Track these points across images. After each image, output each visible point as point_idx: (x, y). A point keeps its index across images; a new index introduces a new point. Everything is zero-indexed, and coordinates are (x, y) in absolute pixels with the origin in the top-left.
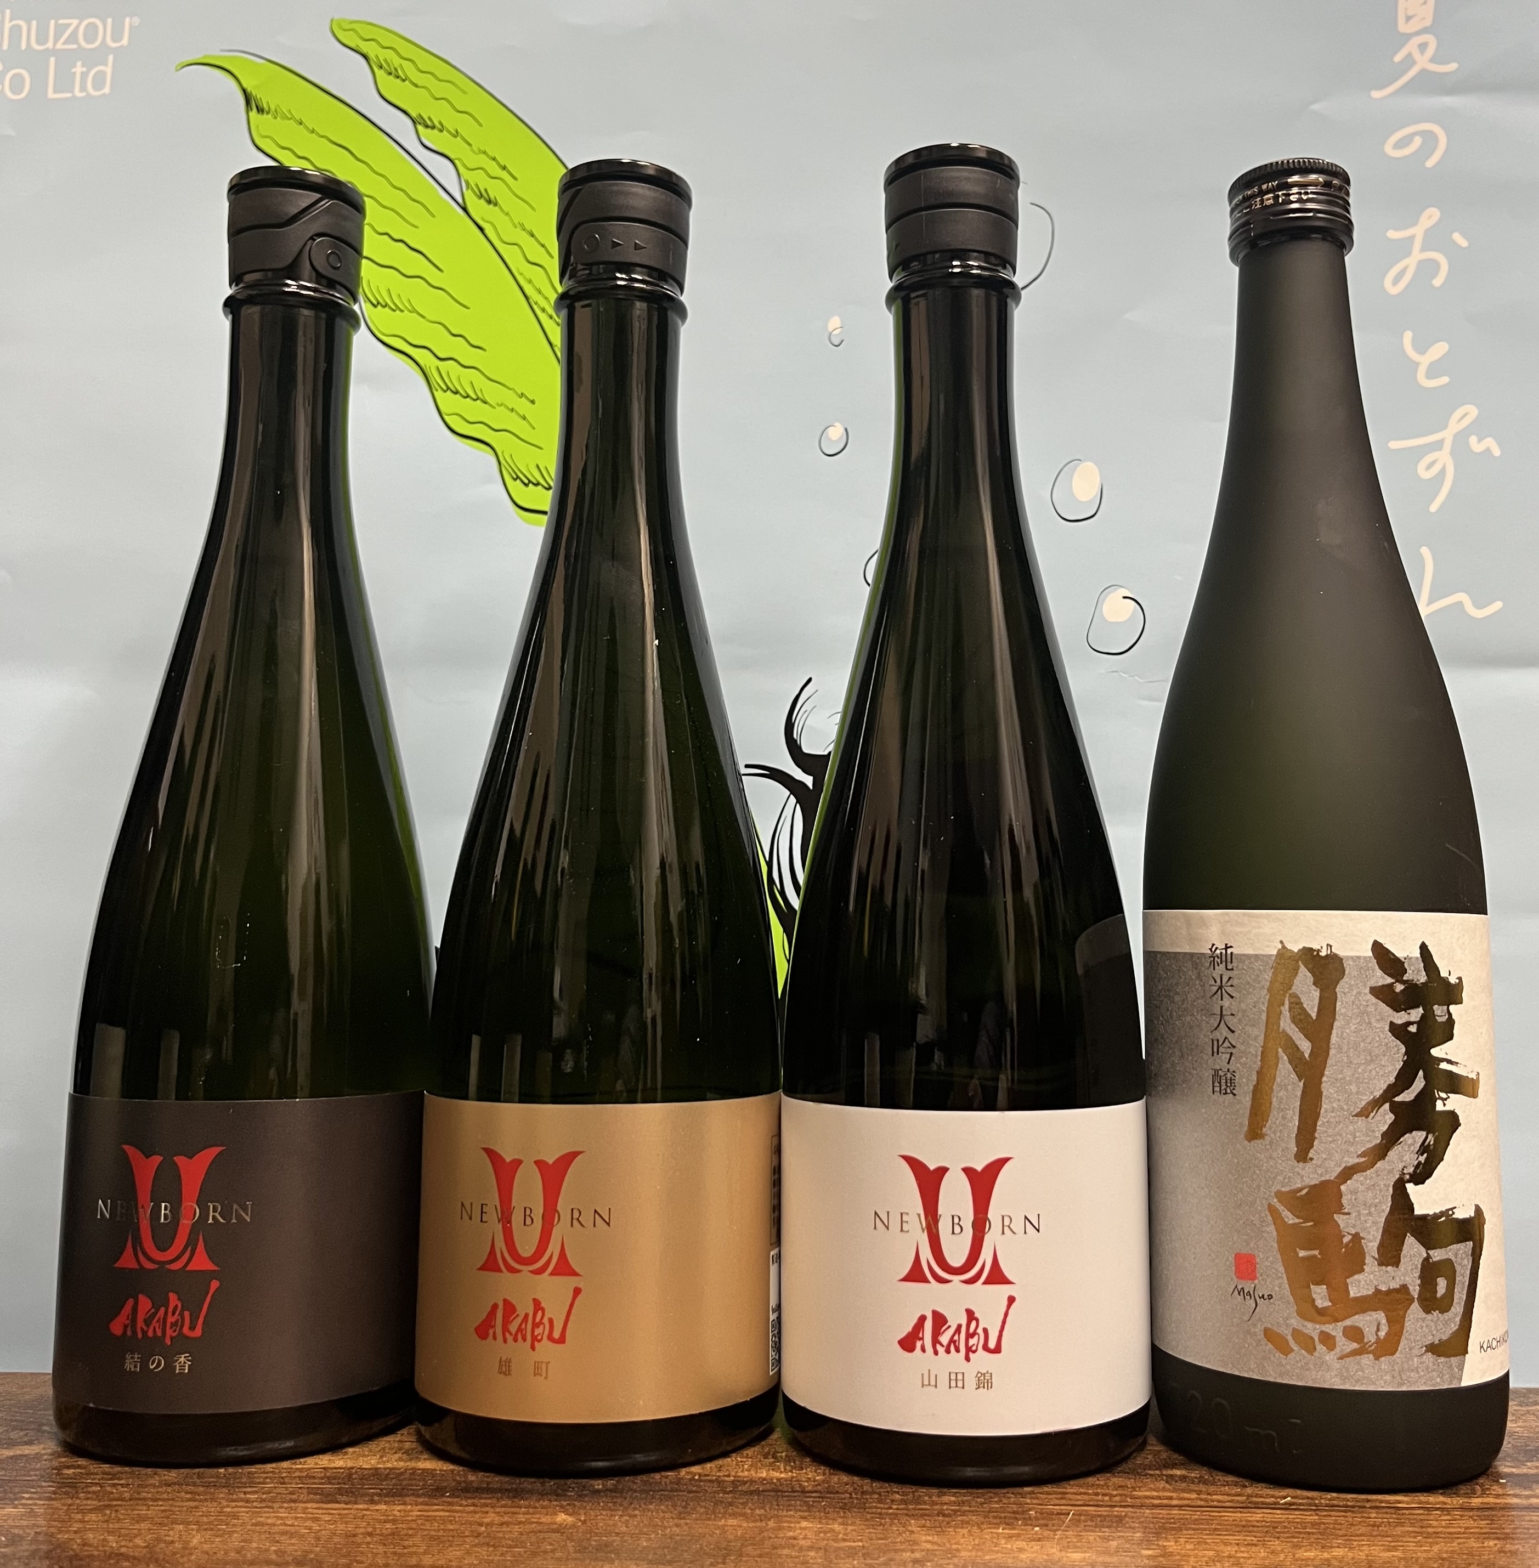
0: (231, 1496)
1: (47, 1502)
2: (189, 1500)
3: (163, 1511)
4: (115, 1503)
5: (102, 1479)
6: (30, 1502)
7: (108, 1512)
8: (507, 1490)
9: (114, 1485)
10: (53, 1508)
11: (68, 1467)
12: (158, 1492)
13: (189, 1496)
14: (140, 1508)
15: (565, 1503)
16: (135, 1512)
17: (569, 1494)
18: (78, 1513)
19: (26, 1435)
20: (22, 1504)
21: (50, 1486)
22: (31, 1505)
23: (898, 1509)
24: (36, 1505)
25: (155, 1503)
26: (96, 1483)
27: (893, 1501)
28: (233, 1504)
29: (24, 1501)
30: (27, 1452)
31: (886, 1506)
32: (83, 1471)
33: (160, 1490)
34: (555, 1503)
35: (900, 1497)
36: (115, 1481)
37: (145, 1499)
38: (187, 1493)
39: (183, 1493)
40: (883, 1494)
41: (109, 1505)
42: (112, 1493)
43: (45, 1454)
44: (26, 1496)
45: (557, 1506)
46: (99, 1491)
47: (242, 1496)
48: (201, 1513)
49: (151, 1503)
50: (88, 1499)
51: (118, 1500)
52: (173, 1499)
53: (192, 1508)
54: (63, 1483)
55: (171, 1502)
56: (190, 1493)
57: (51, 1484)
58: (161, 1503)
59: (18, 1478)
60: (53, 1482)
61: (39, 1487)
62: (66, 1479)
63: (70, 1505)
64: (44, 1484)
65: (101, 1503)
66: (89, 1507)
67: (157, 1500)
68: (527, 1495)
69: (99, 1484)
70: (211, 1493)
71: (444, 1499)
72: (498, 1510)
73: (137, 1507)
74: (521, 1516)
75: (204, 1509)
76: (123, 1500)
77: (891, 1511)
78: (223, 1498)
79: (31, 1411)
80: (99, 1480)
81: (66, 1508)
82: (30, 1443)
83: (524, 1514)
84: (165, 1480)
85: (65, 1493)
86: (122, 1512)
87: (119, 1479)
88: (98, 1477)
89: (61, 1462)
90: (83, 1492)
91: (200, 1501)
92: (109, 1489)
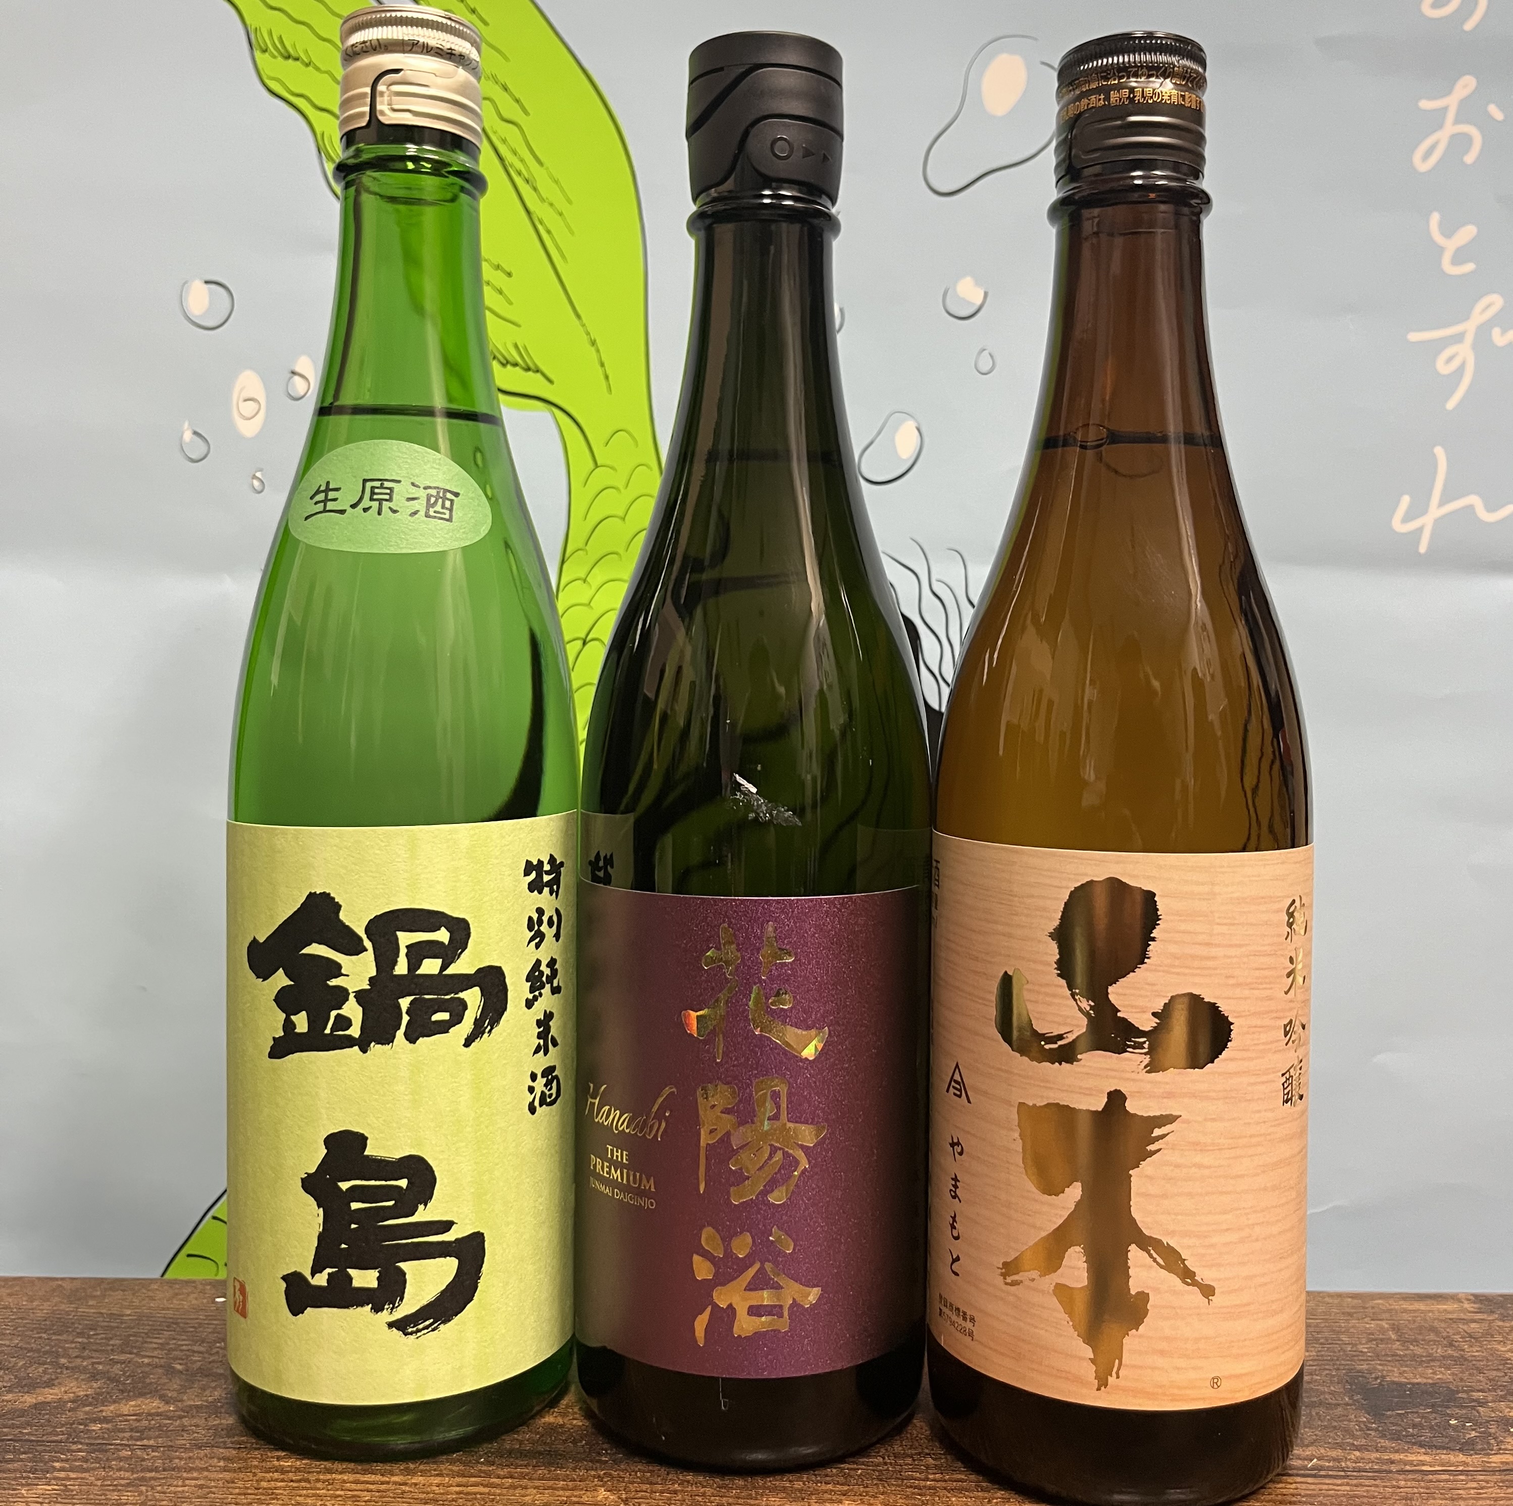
0: (264, 1464)
1: (80, 1475)
2: (225, 1470)
3: (201, 1487)
4: (149, 1475)
5: (131, 1438)
6: (62, 1474)
7: (144, 1488)
8: (540, 1453)
9: (144, 1448)
10: (87, 1484)
11: (94, 1421)
12: (190, 1458)
13: (222, 1464)
14: (175, 1483)
15: (602, 1473)
16: (172, 1489)
17: (604, 1459)
18: (113, 1490)
19: (45, 1372)
20: (55, 1478)
21: (80, 1450)
22: (63, 1479)
23: (932, 1480)
24: (70, 1479)
25: (189, 1475)
26: (126, 1445)
27: (927, 1467)
28: (268, 1476)
29: (56, 1474)
30: (50, 1398)
31: (923, 1476)
32: (109, 1426)
33: (191, 1454)
34: (593, 1473)
35: (933, 1462)
36: (145, 1442)
37: (179, 1469)
38: (219, 1459)
39: (216, 1460)
40: (915, 1457)
41: (143, 1479)
42: (144, 1460)
43: (68, 1402)
44: (57, 1465)
45: (594, 1477)
46: (130, 1458)
47: (276, 1463)
48: (237, 1491)
49: (185, 1475)
50: (120, 1470)
51: (151, 1471)
52: (206, 1469)
53: (228, 1482)
54: (93, 1444)
55: (206, 1473)
56: (224, 1459)
57: (80, 1446)
58: (195, 1475)
59: (44, 1438)
60: (81, 1443)
61: (68, 1451)
62: (95, 1438)
63: (104, 1479)
64: (74, 1447)
65: (135, 1476)
66: (123, 1482)
67: (192, 1469)
68: (560, 1461)
69: (129, 1446)
70: (246, 1460)
71: (479, 1467)
72: (537, 1483)
73: (170, 1481)
74: (561, 1493)
75: (240, 1484)
76: (156, 1470)
77: (928, 1483)
78: (256, 1467)
79: (44, 1335)
80: (128, 1440)
81: (99, 1483)
82: (49, 1384)
83: (563, 1489)
84: (194, 1439)
85: (98, 1460)
86: (159, 1488)
87: (149, 1439)
88: (127, 1435)
89: (86, 1413)
90: (114, 1460)
91: (235, 1471)
92: (139, 1452)
